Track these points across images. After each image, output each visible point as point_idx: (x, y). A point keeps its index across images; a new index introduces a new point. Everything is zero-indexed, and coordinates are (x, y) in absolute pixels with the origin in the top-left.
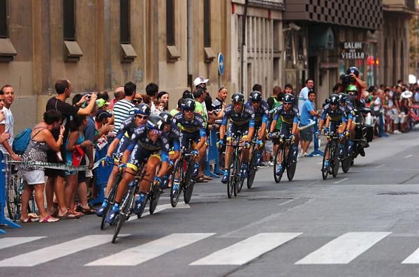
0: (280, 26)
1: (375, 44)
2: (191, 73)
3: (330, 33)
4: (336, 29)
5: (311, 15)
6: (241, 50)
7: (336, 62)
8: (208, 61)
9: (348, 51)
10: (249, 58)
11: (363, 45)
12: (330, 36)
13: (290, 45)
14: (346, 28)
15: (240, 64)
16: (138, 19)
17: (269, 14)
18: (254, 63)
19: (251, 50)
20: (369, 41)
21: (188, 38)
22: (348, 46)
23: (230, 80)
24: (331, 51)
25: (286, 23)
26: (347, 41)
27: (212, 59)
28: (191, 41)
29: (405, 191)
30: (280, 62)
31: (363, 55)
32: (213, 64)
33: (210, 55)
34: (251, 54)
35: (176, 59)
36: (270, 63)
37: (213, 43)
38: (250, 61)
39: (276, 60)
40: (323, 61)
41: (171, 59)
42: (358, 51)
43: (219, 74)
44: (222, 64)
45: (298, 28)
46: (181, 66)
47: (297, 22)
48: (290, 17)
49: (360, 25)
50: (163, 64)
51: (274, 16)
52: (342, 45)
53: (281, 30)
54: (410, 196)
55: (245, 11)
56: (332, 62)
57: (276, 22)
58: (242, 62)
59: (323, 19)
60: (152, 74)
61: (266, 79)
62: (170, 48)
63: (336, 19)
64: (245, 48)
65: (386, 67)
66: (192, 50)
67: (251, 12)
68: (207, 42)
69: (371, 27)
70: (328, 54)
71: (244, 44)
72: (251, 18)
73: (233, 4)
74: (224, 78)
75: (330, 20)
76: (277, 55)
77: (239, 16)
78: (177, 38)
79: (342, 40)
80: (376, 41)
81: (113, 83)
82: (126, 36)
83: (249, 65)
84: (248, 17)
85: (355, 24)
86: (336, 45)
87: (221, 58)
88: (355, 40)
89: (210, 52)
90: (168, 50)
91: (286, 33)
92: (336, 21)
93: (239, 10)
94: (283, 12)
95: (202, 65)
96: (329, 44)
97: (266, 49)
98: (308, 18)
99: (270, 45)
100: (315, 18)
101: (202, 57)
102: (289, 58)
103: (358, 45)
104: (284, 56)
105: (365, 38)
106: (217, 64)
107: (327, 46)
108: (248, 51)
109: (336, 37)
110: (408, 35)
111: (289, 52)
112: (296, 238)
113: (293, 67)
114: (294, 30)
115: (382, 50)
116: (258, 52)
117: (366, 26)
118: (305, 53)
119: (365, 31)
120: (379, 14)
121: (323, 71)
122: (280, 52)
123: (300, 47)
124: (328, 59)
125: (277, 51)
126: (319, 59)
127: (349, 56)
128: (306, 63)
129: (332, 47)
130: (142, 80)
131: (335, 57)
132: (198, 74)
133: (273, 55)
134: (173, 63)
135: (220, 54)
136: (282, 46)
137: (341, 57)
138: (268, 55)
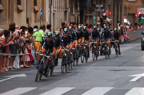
1: (109, 5)
2: (28, 17)
3: (89, 0)
6: (50, 7)
7: (92, 13)
8: (36, 12)
9: (97, 8)
10: (54, 11)
11: (104, 6)
12: (89, 2)
13: (72, 6)
18: (56, 13)
19: (55, 8)
20: (106, 4)
21: (27, 2)
22: (97, 6)
23: (45, 20)
24: (90, 8)
26: (97, 4)
27: (37, 11)
28: (28, 3)
29: (121, 69)
30: (67, 13)
31: (104, 10)
32: (38, 13)
34: (55, 9)
35: (21, 11)
36: (63, 13)
37: (38, 4)
38: (55, 12)
39: (66, 12)
40: (86, 13)
41: (19, 11)
42: (102, 8)
43: (41, 18)
44: (42, 13)
46: (24, 14)
50: (15, 13)
52: (95, 6)
54: (122, 71)
56: (90, 13)
58: (51, 13)
60: (11, 17)
62: (19, 6)
64: (52, 6)
65: (114, 15)
68: (35, 4)
70: (88, 9)
71: (51, 5)
74: (43, 20)
76: (66, 10)
78: (22, 1)
79: (95, 3)
80: (109, 4)
83: (54, 14)
86: (92, 6)
87: (42, 11)
88: (100, 3)
89: (37, 8)
90: (18, 7)
95: (33, 14)
96: (89, 5)
97: (61, 7)
99: (63, 5)
101: (33, 10)
102: (72, 11)
103: (102, 6)
104: (69, 10)
105: (105, 2)
106: (40, 13)
107: (88, 6)
108: (54, 8)
110: (124, 2)
111: (71, 8)
112: (72, 90)
113: (73, 15)
115: (112, 8)
116: (58, 8)
118: (79, 9)
121: (86, 17)
122: (67, 8)
123: (76, 7)
124: (88, 12)
125: (66, 8)
126: (85, 12)
127: (98, 10)
128: (79, 13)
129: (90, 6)
130: (6, 20)
131: (91, 11)
132: (31, 18)
133: (64, 10)
134: (20, 13)
135: (41, 9)
136: (68, 6)
137: (94, 11)
138: (62, 10)
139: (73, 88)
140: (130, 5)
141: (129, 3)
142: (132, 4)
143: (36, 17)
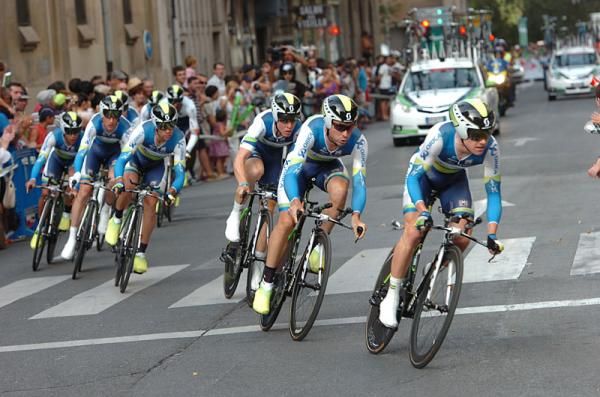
1: (336, 7)
2: (111, 58)
6: (171, 25)
7: (291, 33)
8: (131, 41)
9: (305, 17)
10: (183, 35)
11: (324, 9)
15: (171, 42)
18: (189, 41)
19: (184, 25)
20: (330, 3)
21: (104, 14)
22: (305, 10)
24: (283, 19)
26: (302, 5)
27: (135, 39)
28: (108, 16)
30: (221, 37)
32: (137, 45)
33: (132, 34)
34: (185, 30)
35: (90, 42)
36: (209, 40)
37: (135, 18)
38: (184, 39)
39: (216, 35)
40: (275, 33)
41: (84, 43)
42: (319, 17)
43: (147, 59)
44: (149, 45)
46: (97, 49)
50: (74, 50)
52: (297, 11)
56: (285, 33)
58: (174, 41)
60: (61, 63)
61: (205, 61)
62: (82, 28)
64: (176, 22)
66: (109, 30)
68: (128, 17)
70: (279, 23)
71: (174, 16)
74: (153, 62)
76: (217, 29)
78: (89, 14)
80: (336, 3)
82: (24, 17)
83: (182, 44)
86: (290, 11)
87: (148, 38)
88: (313, 2)
89: (132, 30)
90: (79, 30)
95: (124, 49)
96: (282, 10)
97: (203, 22)
99: (207, 15)
101: (123, 38)
102: (232, 33)
103: (318, 9)
104: (225, 30)
106: (143, 45)
107: (279, 13)
108: (181, 26)
109: (289, 1)
111: (232, 23)
116: (192, 26)
118: (252, 24)
122: (219, 25)
123: (245, 17)
124: (280, 31)
125: (216, 23)
126: (269, 30)
127: (307, 24)
128: (254, 37)
129: (286, 13)
130: (49, 73)
131: (288, 27)
132: (119, 60)
133: (212, 29)
134: (87, 47)
135: (145, 32)
136: (222, 17)
137: (296, 26)
138: (206, 29)
143: (132, 57)
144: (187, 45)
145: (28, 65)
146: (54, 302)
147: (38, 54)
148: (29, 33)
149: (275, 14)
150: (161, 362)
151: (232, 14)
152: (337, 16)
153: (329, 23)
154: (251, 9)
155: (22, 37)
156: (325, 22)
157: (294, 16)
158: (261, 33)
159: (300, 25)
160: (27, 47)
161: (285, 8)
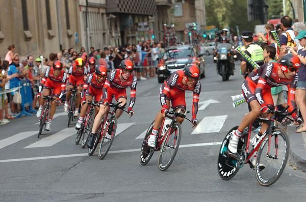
0: (105, 16)
1: (153, 23)
2: (61, 43)
3: (130, 18)
4: (134, 16)
5: (120, 9)
6: (86, 30)
7: (135, 33)
8: (70, 37)
9: (140, 27)
10: (91, 34)
11: (148, 23)
12: (131, 20)
14: (138, 15)
15: (86, 37)
16: (31, 17)
17: (99, 10)
18: (93, 37)
20: (150, 21)
21: (59, 25)
22: (140, 24)
24: (132, 28)
25: (108, 14)
26: (139, 22)
28: (60, 27)
30: (106, 35)
32: (72, 38)
33: (70, 34)
34: (91, 32)
35: (53, 37)
36: (101, 36)
37: (71, 27)
38: (91, 35)
39: (104, 34)
40: (128, 33)
41: (51, 37)
42: (146, 26)
43: (76, 44)
44: (77, 38)
45: (114, 17)
46: (56, 40)
47: (114, 14)
48: (110, 11)
49: (146, 13)
50: (46, 40)
51: (102, 11)
52: (137, 24)
53: (105, 18)
55: (87, 9)
56: (132, 33)
57: (103, 14)
59: (126, 11)
60: (41, 45)
61: (100, 44)
62: (50, 31)
63: (133, 11)
64: (88, 29)
66: (61, 32)
67: (90, 10)
68: (68, 27)
69: (151, 14)
70: (130, 29)
71: (87, 27)
72: (90, 14)
73: (80, 6)
74: (78, 45)
75: (130, 12)
77: (84, 12)
78: (53, 26)
79: (137, 21)
80: (153, 21)
81: (22, 52)
82: (26, 27)
83: (91, 37)
84: (88, 12)
85: (143, 13)
86: (134, 24)
87: (76, 35)
88: (143, 21)
89: (70, 32)
90: (48, 32)
91: (108, 19)
92: (133, 12)
93: (83, 9)
94: (106, 9)
95: (67, 39)
97: (99, 29)
98: (119, 11)
99: (100, 26)
100: (123, 11)
101: (66, 35)
102: (111, 33)
103: (146, 24)
104: (108, 32)
105: (148, 20)
106: (75, 38)
107: (129, 25)
108: (90, 30)
109: (134, 20)
110: (169, 17)
111: (111, 29)
113: (113, 37)
114: (112, 18)
115: (157, 26)
116: (94, 30)
117: (148, 13)
118: (119, 29)
119: (148, 16)
120: (154, 7)
121: (128, 38)
122: (105, 30)
123: (116, 27)
124: (130, 32)
125: (104, 29)
126: (126, 32)
127: (141, 29)
128: (119, 35)
129: (132, 25)
130: (36, 49)
131: (133, 30)
132: (64, 43)
133: (102, 32)
134: (51, 39)
135: (75, 33)
136: (106, 27)
137: (137, 30)
138: (100, 32)
139: (132, 124)
140: (177, 20)
141: (176, 19)
142: (179, 20)
143: (70, 42)
144: (92, 38)
145: (28, 46)
146: (34, 142)
147: (32, 41)
148: (28, 34)
149: (128, 26)
150: (74, 166)
151: (111, 26)
152: (154, 26)
153: (150, 29)
154: (118, 24)
155: (25, 35)
156: (148, 28)
157: (136, 26)
158: (122, 33)
159: (138, 30)
160: (28, 39)
161: (132, 23)
